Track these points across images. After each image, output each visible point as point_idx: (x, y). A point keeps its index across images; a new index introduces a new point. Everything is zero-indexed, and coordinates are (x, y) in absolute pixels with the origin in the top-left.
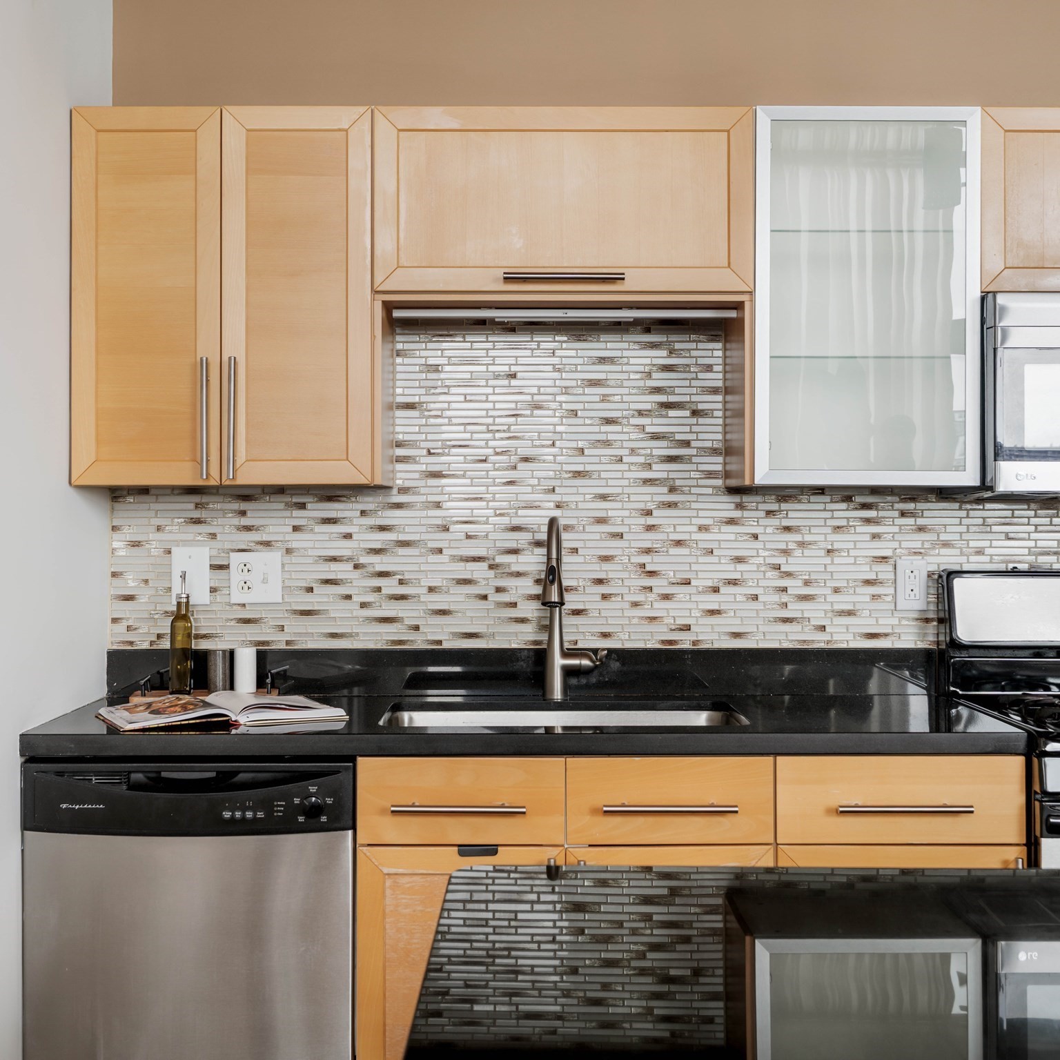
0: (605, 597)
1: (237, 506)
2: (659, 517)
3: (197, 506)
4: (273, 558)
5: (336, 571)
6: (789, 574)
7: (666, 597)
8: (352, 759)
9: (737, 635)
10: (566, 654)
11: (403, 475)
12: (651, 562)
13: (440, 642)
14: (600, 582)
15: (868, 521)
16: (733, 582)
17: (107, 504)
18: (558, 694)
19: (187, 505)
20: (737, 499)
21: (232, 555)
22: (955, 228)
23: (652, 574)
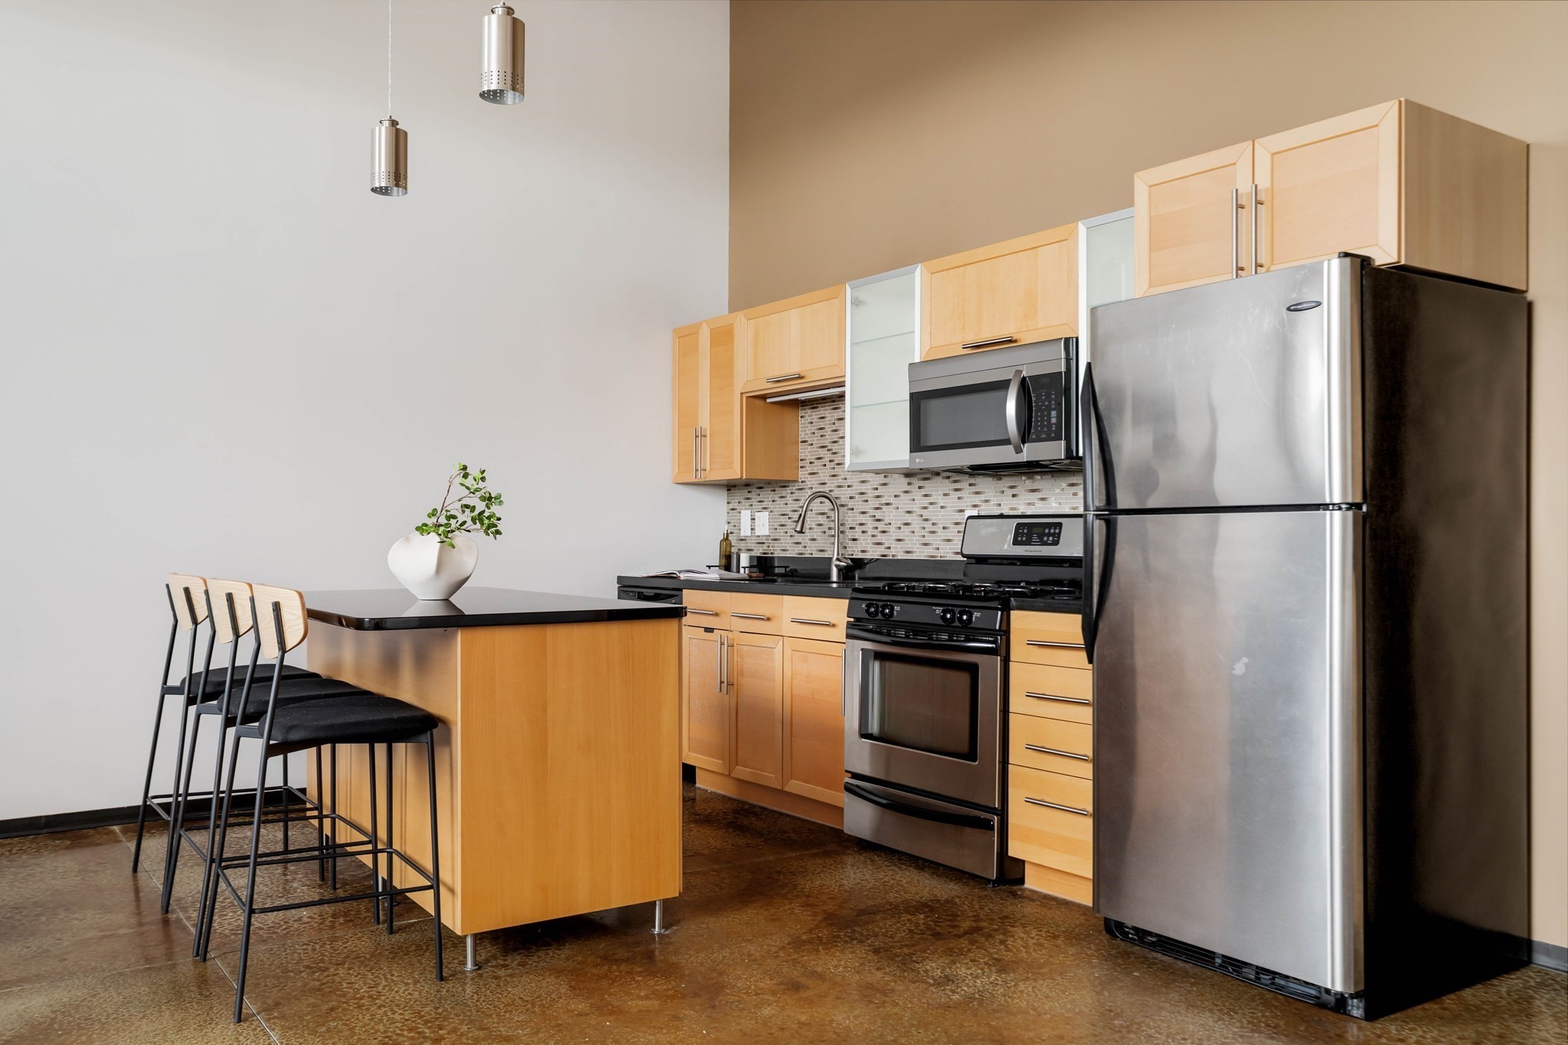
0: (863, 532)
1: (758, 491)
2: (881, 491)
3: (749, 492)
4: (766, 514)
5: (784, 520)
6: (927, 520)
7: (884, 532)
8: (681, 590)
9: (908, 552)
10: (838, 559)
11: (802, 474)
12: (878, 514)
13: (812, 554)
14: (861, 524)
15: (957, 490)
16: (907, 524)
17: (725, 493)
18: (834, 577)
19: (744, 493)
20: (908, 480)
21: (757, 513)
22: (916, 332)
23: (878, 520)
